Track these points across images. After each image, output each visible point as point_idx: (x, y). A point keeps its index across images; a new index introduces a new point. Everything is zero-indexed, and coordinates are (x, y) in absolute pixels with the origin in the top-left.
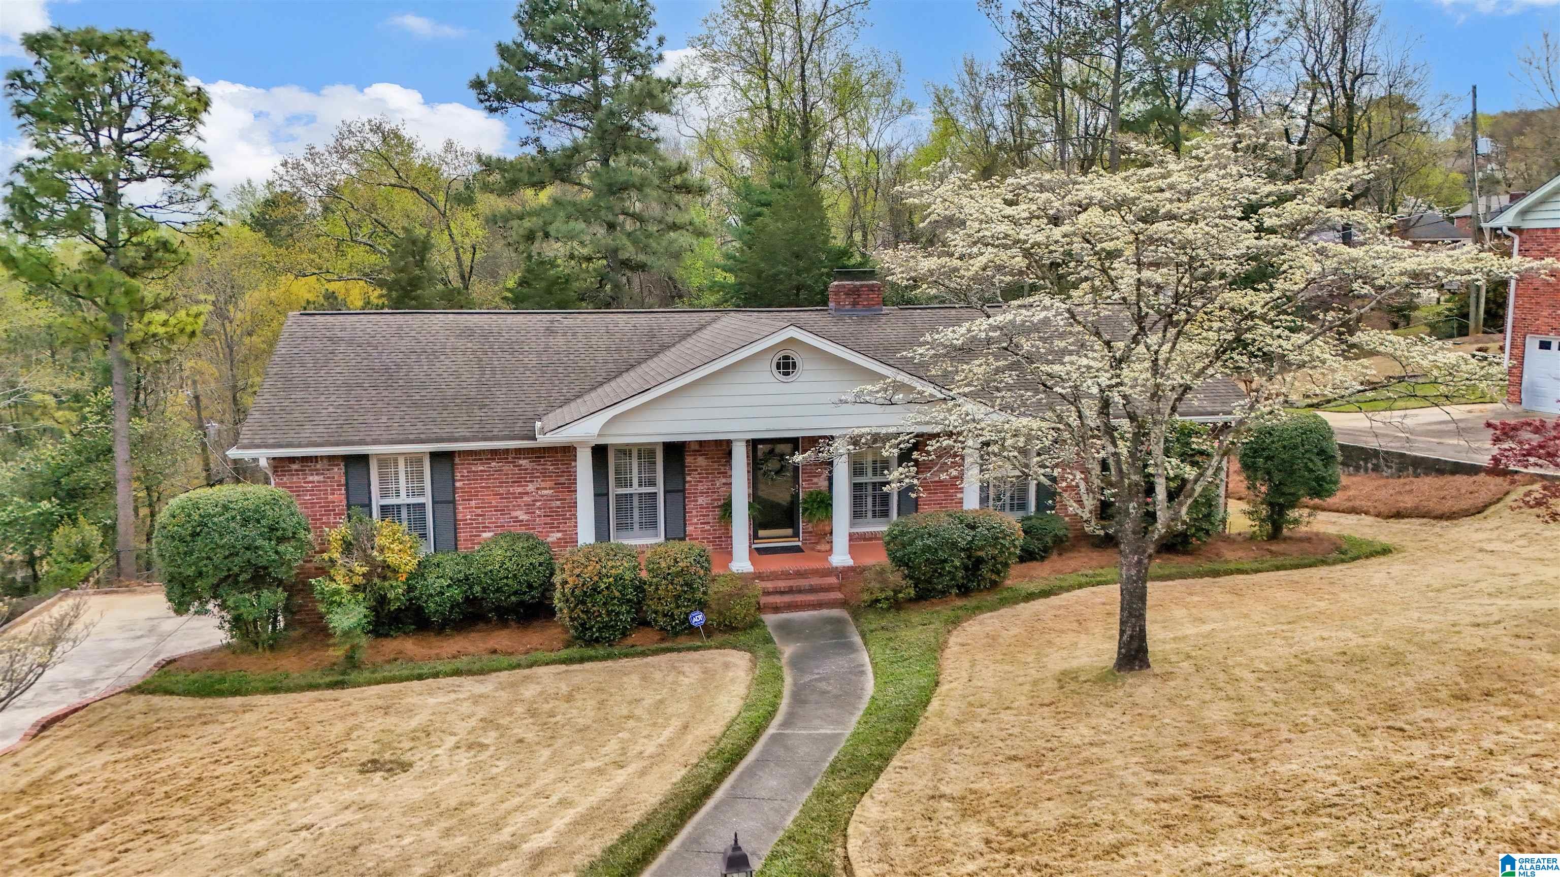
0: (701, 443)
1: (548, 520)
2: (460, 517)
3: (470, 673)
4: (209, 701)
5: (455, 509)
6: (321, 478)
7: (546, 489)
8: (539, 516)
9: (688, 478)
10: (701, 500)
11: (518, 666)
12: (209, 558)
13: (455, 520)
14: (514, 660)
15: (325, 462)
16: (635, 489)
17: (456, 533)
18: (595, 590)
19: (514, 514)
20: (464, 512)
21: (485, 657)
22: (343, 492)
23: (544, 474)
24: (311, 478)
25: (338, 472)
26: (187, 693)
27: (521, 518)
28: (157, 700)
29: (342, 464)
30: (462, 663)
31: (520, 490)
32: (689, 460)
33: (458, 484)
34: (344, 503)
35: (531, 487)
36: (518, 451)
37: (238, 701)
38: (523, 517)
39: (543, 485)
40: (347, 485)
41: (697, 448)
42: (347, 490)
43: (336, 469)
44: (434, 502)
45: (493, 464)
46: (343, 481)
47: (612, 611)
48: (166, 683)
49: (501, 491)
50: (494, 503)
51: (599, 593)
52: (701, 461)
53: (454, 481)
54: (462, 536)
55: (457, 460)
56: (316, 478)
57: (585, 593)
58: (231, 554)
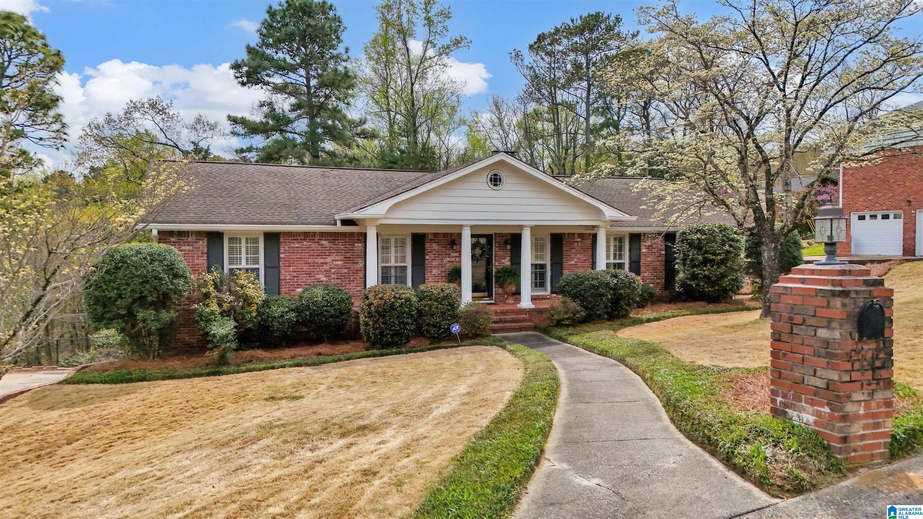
0: (435, 235)
1: (339, 281)
2: (282, 277)
3: (307, 365)
4: (124, 385)
5: (279, 272)
6: (190, 248)
7: (338, 260)
8: (334, 279)
9: (427, 257)
10: (435, 272)
11: (340, 360)
12: (128, 284)
13: (279, 280)
14: (336, 358)
15: (194, 237)
16: (393, 263)
17: (279, 289)
18: (392, 307)
19: (317, 276)
20: (286, 274)
21: (315, 357)
22: (205, 258)
23: (338, 252)
24: (183, 248)
25: (203, 244)
26: (105, 382)
27: (322, 279)
28: (82, 386)
29: (206, 239)
30: (300, 360)
31: (322, 261)
32: (427, 245)
33: (282, 256)
34: (206, 265)
35: (329, 259)
36: (323, 235)
37: (146, 383)
38: (324, 279)
39: (337, 258)
40: (207, 253)
41: (432, 238)
42: (208, 257)
43: (201, 242)
44: (266, 267)
45: (305, 243)
46: (205, 251)
47: (403, 322)
48: (86, 378)
49: (310, 261)
50: (305, 269)
51: (394, 310)
52: (435, 246)
53: (279, 253)
54: (283, 290)
55: (282, 240)
56: (187, 248)
57: (386, 309)
58: (143, 282)
